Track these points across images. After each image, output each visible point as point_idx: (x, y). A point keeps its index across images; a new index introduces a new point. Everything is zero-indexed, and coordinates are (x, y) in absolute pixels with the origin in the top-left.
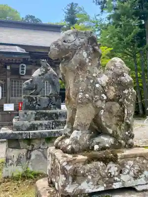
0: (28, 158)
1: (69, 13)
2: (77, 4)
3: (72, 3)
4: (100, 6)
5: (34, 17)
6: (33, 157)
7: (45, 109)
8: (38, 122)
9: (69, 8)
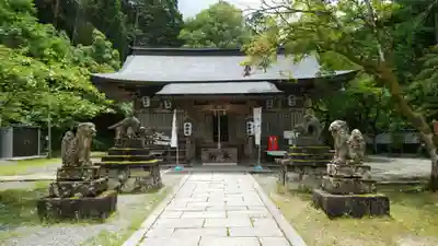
0: (301, 179)
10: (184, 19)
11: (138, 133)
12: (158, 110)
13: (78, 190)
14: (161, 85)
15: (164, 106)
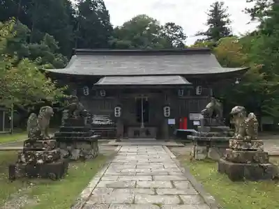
0: (208, 151)
1: (213, 14)
2: (223, 3)
6: (210, 151)
8: (212, 133)
9: (212, 9)
10: (114, 27)
11: (82, 114)
13: (40, 157)
14: (98, 78)
15: (100, 95)
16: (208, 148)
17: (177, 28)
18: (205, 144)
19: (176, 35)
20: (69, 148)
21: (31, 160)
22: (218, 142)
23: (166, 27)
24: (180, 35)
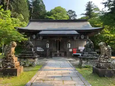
0: (87, 63)
1: (88, 6)
2: (92, 2)
3: (90, 2)
4: (104, 5)
5: (72, 10)
6: (88, 63)
7: (90, 52)
8: (89, 55)
9: (88, 4)
12: (38, 40)
13: (9, 65)
15: (40, 38)
16: (87, 61)
17: (73, 12)
18: (86, 60)
19: (73, 15)
20: (25, 61)
21: (5, 67)
22: (92, 59)
23: (69, 12)
24: (74, 15)
